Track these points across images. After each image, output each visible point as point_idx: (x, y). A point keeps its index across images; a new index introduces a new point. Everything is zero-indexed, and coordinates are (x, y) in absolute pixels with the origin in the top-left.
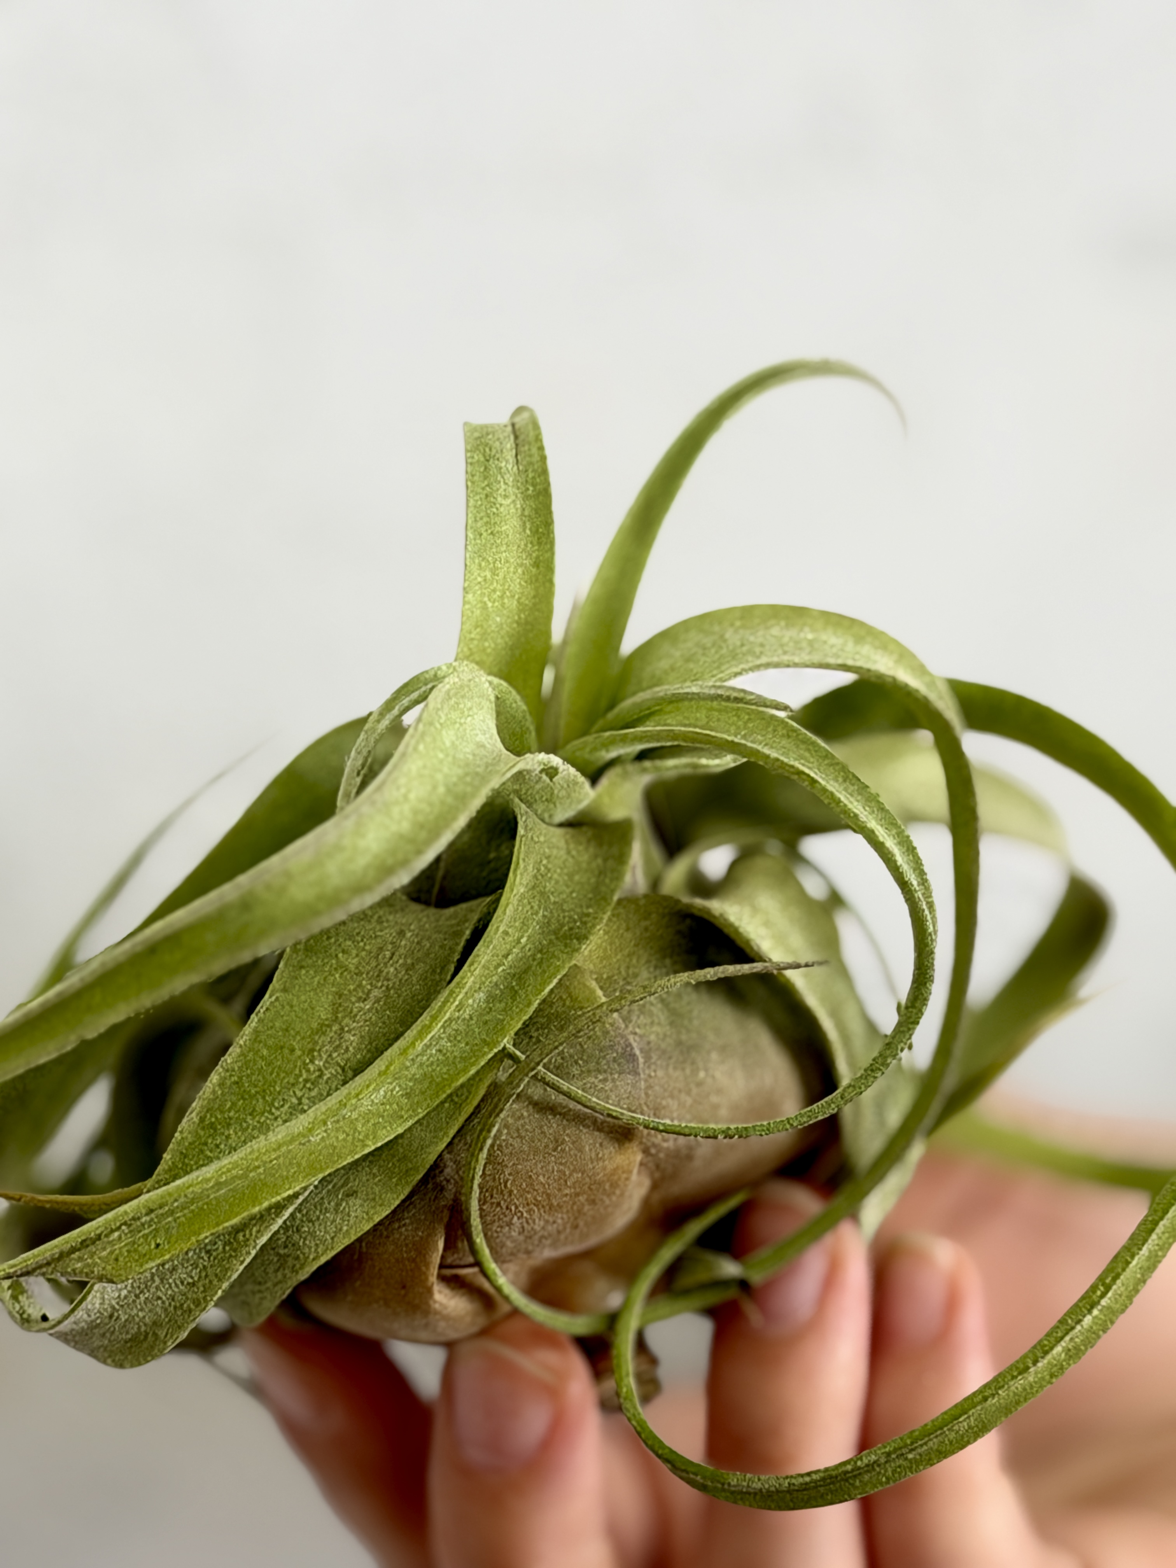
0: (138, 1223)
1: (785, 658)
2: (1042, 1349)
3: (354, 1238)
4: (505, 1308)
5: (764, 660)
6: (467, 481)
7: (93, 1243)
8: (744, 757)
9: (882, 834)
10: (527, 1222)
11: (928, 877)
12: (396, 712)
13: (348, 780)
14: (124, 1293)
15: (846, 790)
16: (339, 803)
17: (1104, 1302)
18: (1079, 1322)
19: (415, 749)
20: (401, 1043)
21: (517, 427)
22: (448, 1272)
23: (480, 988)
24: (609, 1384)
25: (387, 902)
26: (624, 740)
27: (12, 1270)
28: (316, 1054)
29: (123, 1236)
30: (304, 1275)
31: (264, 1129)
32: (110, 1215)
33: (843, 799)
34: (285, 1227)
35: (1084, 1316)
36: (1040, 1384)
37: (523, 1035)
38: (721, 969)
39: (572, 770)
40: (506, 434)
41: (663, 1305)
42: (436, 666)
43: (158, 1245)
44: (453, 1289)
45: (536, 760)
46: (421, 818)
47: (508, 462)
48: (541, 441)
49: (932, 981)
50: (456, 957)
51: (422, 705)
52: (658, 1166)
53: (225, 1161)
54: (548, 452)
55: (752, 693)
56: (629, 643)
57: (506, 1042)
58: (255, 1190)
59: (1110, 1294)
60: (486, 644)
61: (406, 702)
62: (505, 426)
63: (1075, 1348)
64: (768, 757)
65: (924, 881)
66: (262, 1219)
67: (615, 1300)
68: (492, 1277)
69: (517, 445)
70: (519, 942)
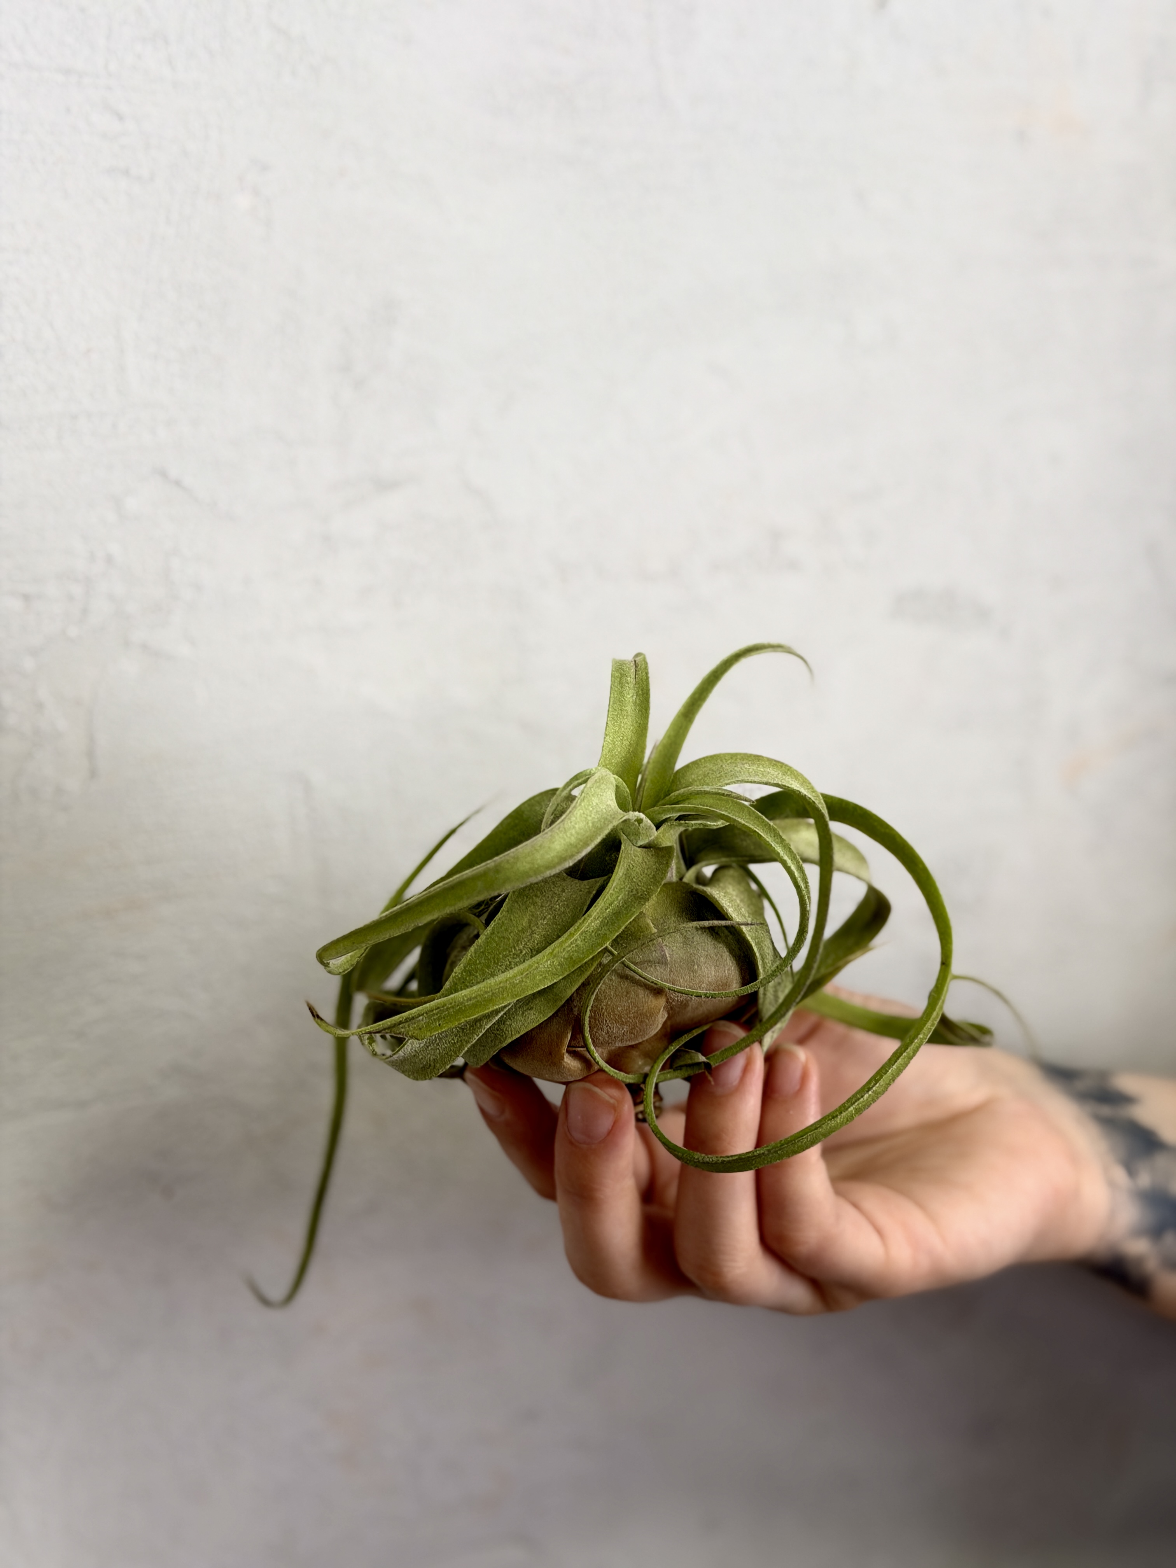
0: (432, 1013)
1: (750, 779)
2: (843, 1108)
3: (529, 1029)
4: (596, 1068)
5: (740, 779)
6: (611, 685)
7: (410, 1021)
8: (727, 821)
9: (789, 862)
10: (610, 1028)
11: (809, 884)
12: (568, 789)
13: (547, 818)
14: (422, 1045)
15: (774, 841)
16: (543, 827)
17: (874, 1088)
18: (862, 1097)
19: (580, 805)
20: (560, 940)
21: (637, 662)
22: (571, 1049)
23: (598, 918)
24: (641, 1108)
25: (557, 876)
26: (673, 810)
27: (372, 1030)
28: (519, 942)
29: (424, 1018)
30: (504, 1045)
31: (493, 975)
32: (420, 1008)
33: (773, 845)
34: (498, 1021)
35: (865, 1094)
36: (842, 1124)
37: (615, 942)
38: (711, 922)
39: (649, 821)
40: (631, 665)
41: (669, 1073)
42: (591, 768)
43: (440, 1025)
44: (572, 1057)
45: (633, 815)
46: (579, 837)
47: (631, 679)
48: (647, 670)
49: (807, 933)
50: (588, 902)
51: (584, 785)
52: (671, 1008)
53: (475, 988)
54: (650, 675)
55: (735, 793)
56: (679, 765)
57: (608, 944)
58: (490, 1000)
59: (877, 1085)
60: (613, 761)
61: (576, 783)
62: (632, 661)
64: (740, 823)
65: (807, 887)
66: (488, 1016)
67: (647, 1069)
68: (591, 1053)
69: (636, 670)
70: (617, 899)
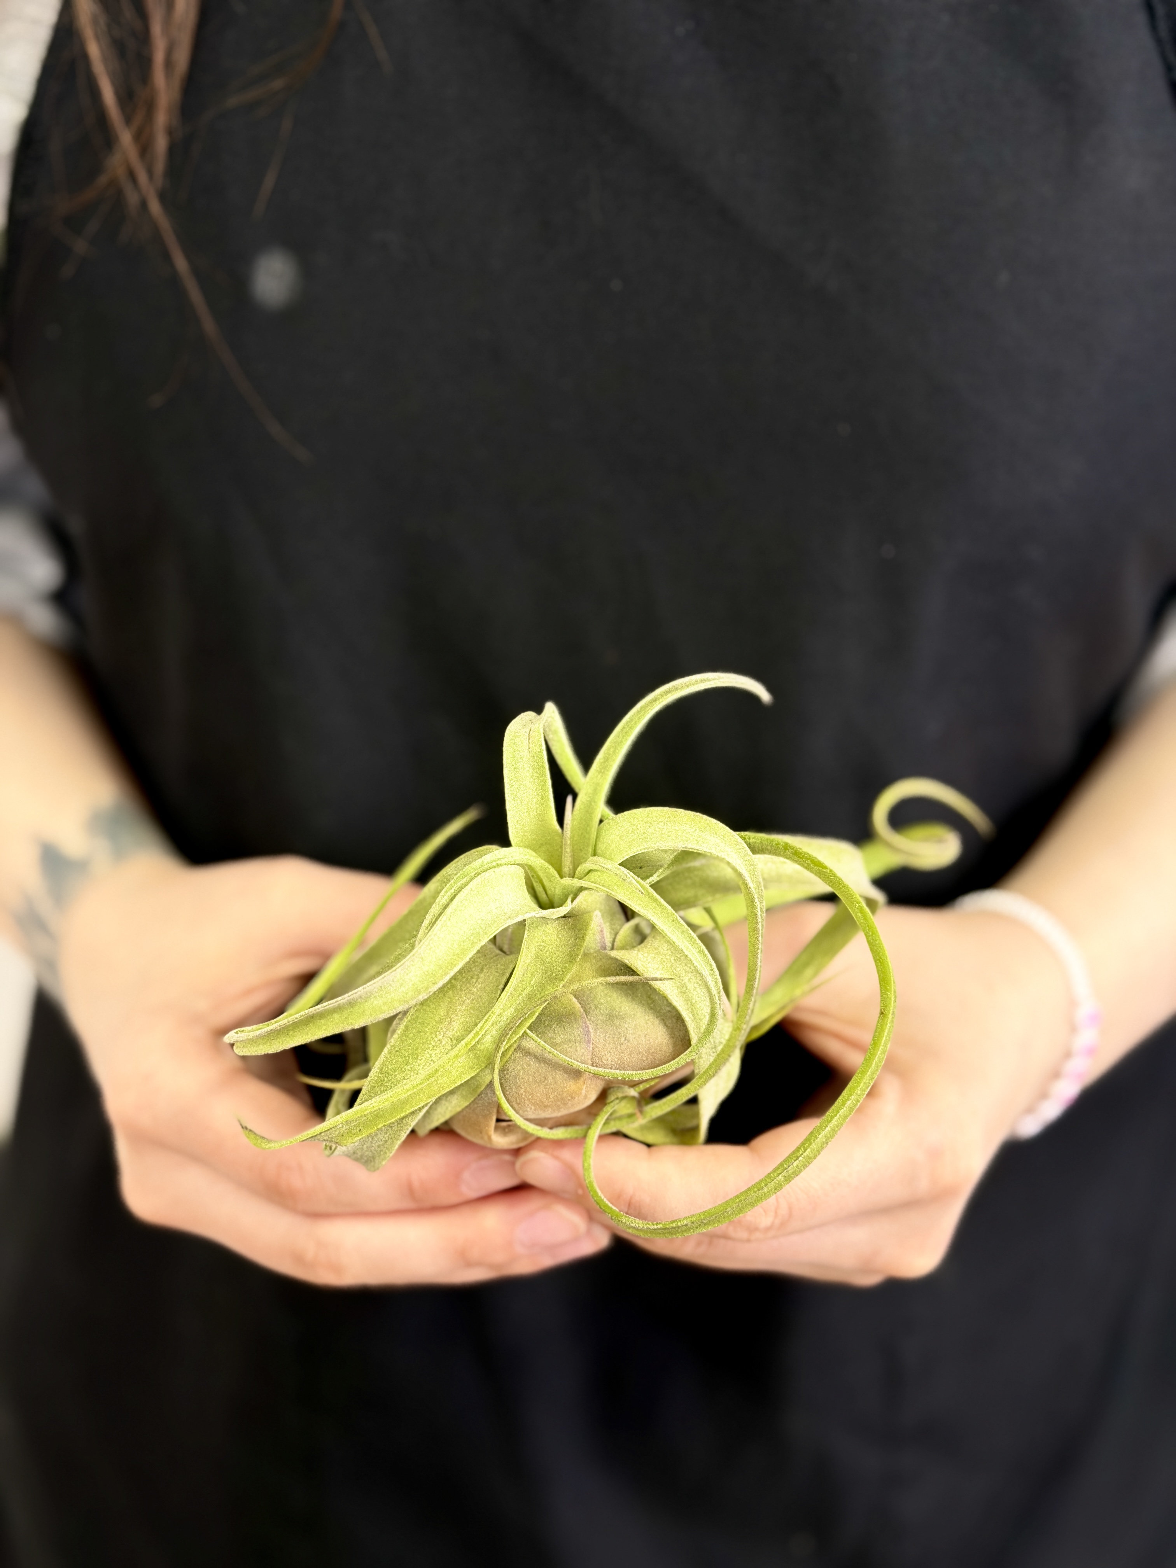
4: (533, 1138)
7: (330, 1129)
23: (510, 1007)
40: (525, 737)
43: (360, 1130)
47: (525, 752)
58: (404, 1103)
63: (789, 1176)
66: (416, 1111)
69: (529, 744)
